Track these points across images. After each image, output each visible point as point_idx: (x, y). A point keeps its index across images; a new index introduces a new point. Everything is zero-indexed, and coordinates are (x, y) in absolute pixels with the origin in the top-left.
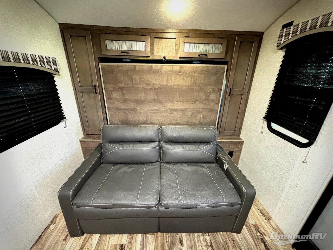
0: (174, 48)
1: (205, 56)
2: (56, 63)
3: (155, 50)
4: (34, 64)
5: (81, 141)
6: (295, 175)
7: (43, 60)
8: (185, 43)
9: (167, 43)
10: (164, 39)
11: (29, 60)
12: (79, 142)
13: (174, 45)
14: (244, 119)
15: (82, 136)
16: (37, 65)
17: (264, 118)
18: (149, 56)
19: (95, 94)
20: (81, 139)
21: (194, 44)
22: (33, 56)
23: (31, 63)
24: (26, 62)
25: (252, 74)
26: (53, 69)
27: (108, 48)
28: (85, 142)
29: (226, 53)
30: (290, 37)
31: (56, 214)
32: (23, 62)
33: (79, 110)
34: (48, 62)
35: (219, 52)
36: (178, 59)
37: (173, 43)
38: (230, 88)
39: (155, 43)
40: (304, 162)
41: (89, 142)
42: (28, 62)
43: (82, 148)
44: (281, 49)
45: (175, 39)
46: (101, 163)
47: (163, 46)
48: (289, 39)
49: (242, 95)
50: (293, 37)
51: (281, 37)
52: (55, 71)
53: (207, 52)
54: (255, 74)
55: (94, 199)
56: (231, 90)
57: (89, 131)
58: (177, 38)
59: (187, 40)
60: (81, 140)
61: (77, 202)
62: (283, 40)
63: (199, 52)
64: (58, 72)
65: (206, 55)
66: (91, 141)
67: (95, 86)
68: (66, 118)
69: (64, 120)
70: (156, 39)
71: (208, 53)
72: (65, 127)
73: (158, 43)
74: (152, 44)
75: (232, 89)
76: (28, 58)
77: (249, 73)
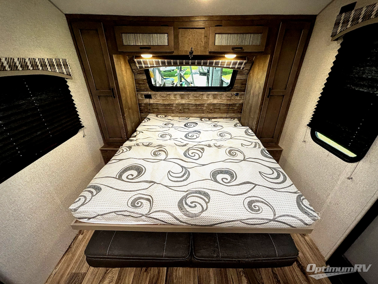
0: (202, 40)
1: (240, 50)
2: (68, 65)
3: (180, 44)
4: (44, 70)
5: (101, 150)
6: (337, 192)
7: (53, 63)
8: (216, 34)
9: (194, 35)
10: (191, 30)
11: (38, 66)
12: (100, 152)
13: (203, 36)
14: (285, 124)
15: (103, 145)
16: (47, 70)
17: (307, 125)
18: (173, 52)
19: (113, 98)
20: (101, 148)
21: (227, 35)
22: (41, 61)
23: (41, 68)
24: (34, 68)
25: (298, 69)
26: (65, 73)
27: (125, 44)
29: (267, 45)
30: (348, 26)
32: (31, 69)
33: (97, 116)
34: (59, 65)
35: (258, 43)
36: (208, 54)
37: (201, 33)
38: (270, 89)
39: (180, 36)
40: (349, 178)
42: (37, 68)
43: (103, 157)
44: (337, 40)
45: (204, 28)
47: (189, 39)
48: (347, 28)
49: (283, 96)
50: (352, 26)
51: (337, 24)
52: (67, 74)
53: (243, 44)
54: (301, 70)
56: (271, 91)
57: (110, 139)
58: (207, 27)
59: (219, 29)
62: (340, 28)
63: (233, 45)
64: (71, 76)
65: (241, 48)
67: (113, 89)
68: (83, 126)
69: (82, 129)
70: (180, 30)
71: (244, 46)
72: (84, 136)
73: (183, 35)
74: (176, 37)
75: (272, 89)
76: (36, 63)
77: (294, 68)
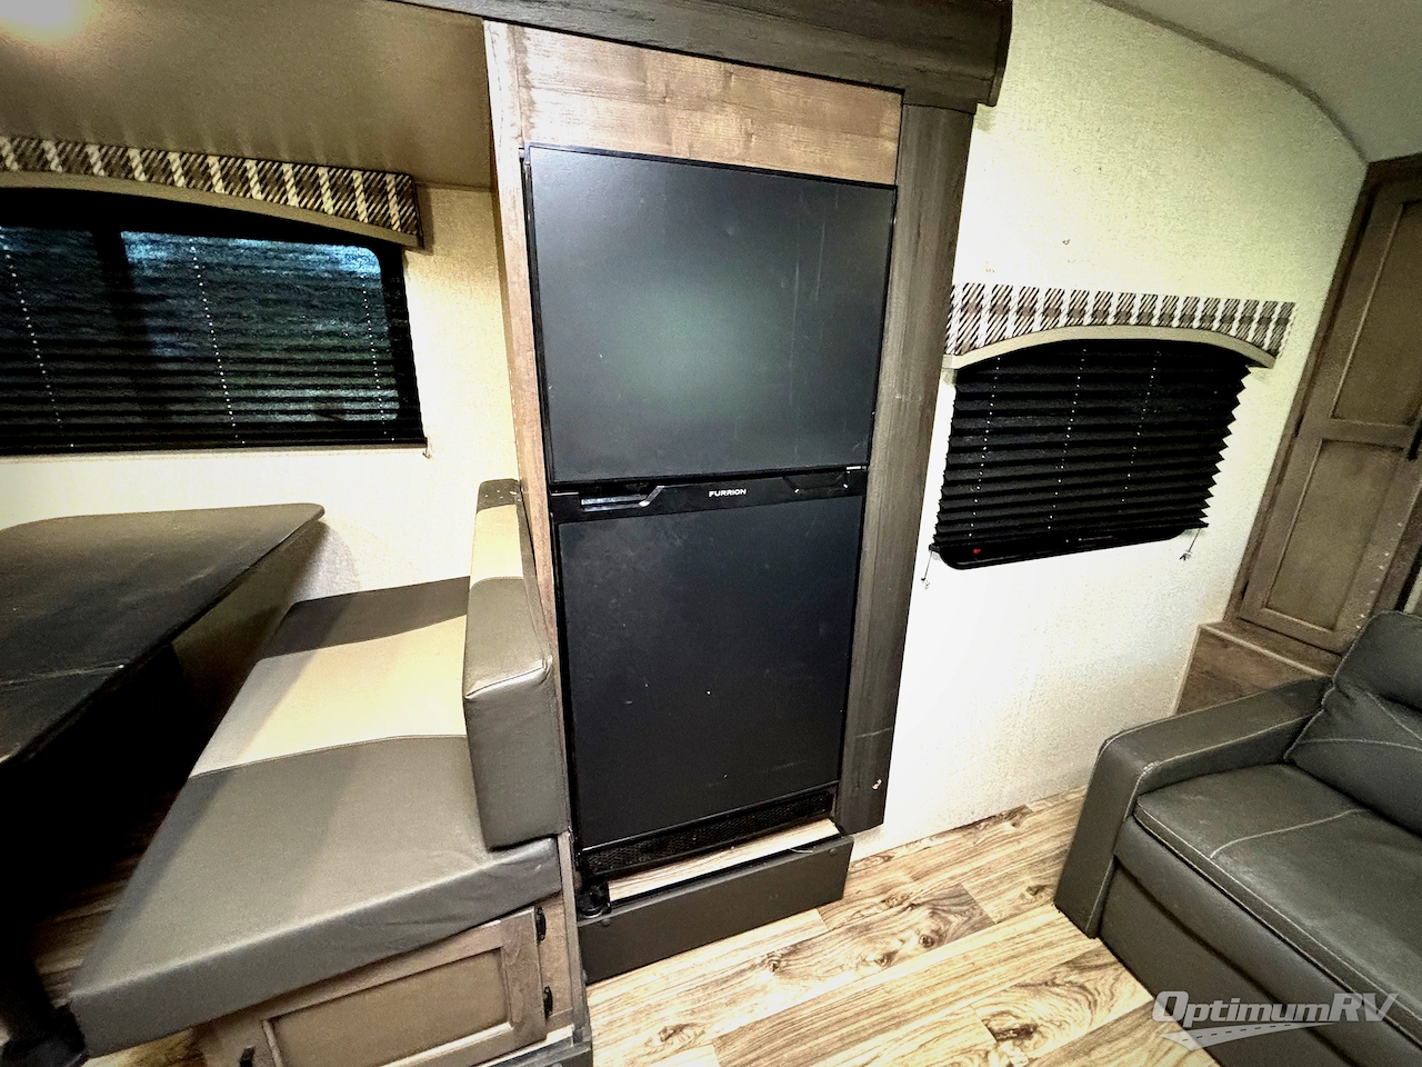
2: (1287, 323)
5: (1204, 633)
12: (1193, 635)
15: (1218, 618)
20: (1209, 625)
26: (1266, 346)
28: (1225, 643)
31: (1024, 807)
34: (1264, 321)
41: (1242, 653)
43: (1196, 662)
46: (1280, 762)
52: (1268, 351)
55: (1228, 852)
57: (1266, 610)
60: (1208, 628)
61: (1156, 812)
64: (1276, 356)
66: (1252, 653)
68: (1206, 525)
69: (1196, 530)
72: (1184, 556)
